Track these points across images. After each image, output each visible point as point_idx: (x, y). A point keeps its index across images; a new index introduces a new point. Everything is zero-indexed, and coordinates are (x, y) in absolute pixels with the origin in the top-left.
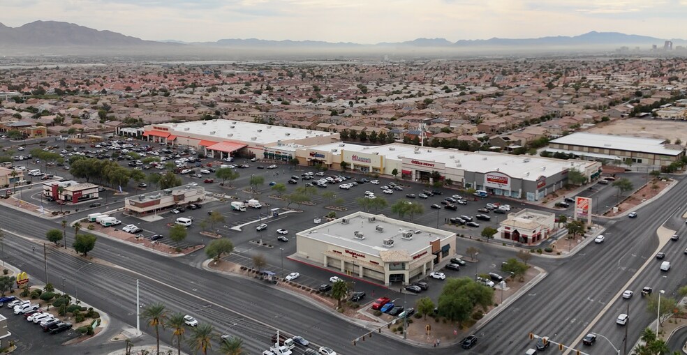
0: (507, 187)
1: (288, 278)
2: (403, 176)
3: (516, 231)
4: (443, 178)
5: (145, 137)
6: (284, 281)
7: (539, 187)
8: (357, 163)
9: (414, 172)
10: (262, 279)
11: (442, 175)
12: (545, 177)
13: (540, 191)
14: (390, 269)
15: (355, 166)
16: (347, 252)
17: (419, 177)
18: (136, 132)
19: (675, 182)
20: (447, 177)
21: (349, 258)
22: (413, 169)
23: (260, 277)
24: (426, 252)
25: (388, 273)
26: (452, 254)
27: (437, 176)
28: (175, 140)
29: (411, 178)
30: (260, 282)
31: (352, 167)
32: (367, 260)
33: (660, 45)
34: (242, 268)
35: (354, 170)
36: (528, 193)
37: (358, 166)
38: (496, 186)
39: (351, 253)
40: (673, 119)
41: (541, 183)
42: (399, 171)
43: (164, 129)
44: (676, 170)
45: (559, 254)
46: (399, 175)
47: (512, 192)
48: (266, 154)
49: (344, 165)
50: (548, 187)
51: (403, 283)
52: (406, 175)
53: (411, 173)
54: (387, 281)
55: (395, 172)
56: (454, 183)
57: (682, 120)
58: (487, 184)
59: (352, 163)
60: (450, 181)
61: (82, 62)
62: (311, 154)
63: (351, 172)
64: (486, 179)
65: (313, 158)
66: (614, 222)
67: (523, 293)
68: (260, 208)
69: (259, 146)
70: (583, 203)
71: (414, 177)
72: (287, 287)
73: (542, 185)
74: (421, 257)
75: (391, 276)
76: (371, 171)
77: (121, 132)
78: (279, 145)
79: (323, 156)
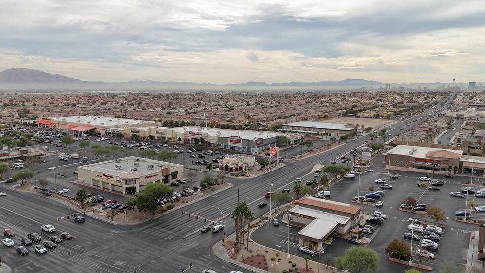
0: (240, 145)
1: (61, 192)
2: (185, 142)
3: (227, 165)
4: (206, 142)
5: (37, 125)
6: (57, 193)
7: (257, 144)
8: (159, 135)
9: (191, 140)
10: (44, 193)
11: (206, 140)
12: (262, 139)
13: (258, 147)
14: (126, 184)
15: (158, 137)
16: (104, 175)
17: (193, 142)
18: (32, 122)
19: (344, 144)
20: (209, 141)
21: (105, 179)
22: (190, 137)
23: (43, 192)
24: (157, 175)
25: (124, 186)
26: (179, 177)
27: (202, 141)
28: (55, 126)
29: (189, 143)
30: (41, 195)
31: (156, 138)
32: (115, 179)
33: (384, 87)
34: (35, 188)
35: (158, 140)
36: (252, 148)
37: (160, 137)
38: (235, 145)
39: (106, 176)
40: (366, 117)
41: (259, 142)
42: (182, 139)
43: (48, 119)
44: (348, 138)
45: (248, 177)
46: (182, 142)
47: (243, 148)
48: (107, 132)
49: (151, 137)
50: (264, 146)
51: (135, 193)
52: (186, 141)
53: (189, 140)
54: (124, 191)
55: (180, 140)
56: (213, 145)
57: (371, 117)
58: (230, 144)
59: (156, 135)
60: (209, 144)
61: (38, 92)
62: (132, 131)
63: (156, 141)
64: (229, 141)
65: (133, 133)
66: (293, 162)
67: (210, 195)
68: (78, 158)
69: (103, 128)
70: (274, 150)
71: (191, 142)
72: (57, 197)
73: (260, 144)
74: (152, 178)
75: (126, 188)
76: (167, 140)
77: (24, 123)
78: (117, 127)
79: (139, 132)
